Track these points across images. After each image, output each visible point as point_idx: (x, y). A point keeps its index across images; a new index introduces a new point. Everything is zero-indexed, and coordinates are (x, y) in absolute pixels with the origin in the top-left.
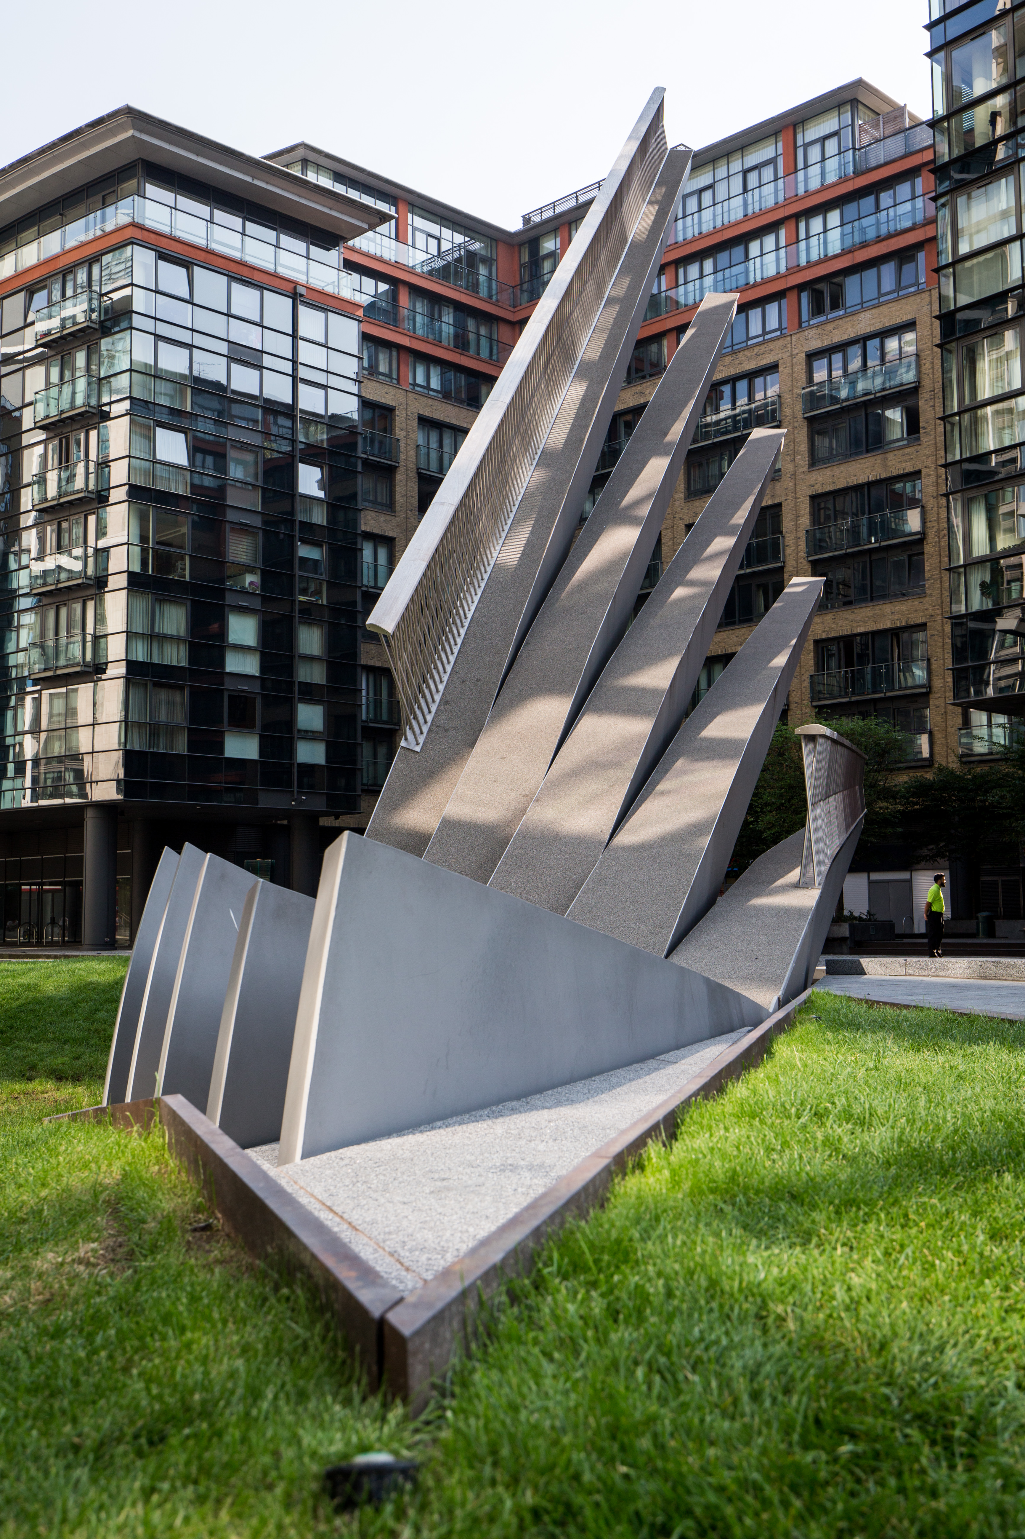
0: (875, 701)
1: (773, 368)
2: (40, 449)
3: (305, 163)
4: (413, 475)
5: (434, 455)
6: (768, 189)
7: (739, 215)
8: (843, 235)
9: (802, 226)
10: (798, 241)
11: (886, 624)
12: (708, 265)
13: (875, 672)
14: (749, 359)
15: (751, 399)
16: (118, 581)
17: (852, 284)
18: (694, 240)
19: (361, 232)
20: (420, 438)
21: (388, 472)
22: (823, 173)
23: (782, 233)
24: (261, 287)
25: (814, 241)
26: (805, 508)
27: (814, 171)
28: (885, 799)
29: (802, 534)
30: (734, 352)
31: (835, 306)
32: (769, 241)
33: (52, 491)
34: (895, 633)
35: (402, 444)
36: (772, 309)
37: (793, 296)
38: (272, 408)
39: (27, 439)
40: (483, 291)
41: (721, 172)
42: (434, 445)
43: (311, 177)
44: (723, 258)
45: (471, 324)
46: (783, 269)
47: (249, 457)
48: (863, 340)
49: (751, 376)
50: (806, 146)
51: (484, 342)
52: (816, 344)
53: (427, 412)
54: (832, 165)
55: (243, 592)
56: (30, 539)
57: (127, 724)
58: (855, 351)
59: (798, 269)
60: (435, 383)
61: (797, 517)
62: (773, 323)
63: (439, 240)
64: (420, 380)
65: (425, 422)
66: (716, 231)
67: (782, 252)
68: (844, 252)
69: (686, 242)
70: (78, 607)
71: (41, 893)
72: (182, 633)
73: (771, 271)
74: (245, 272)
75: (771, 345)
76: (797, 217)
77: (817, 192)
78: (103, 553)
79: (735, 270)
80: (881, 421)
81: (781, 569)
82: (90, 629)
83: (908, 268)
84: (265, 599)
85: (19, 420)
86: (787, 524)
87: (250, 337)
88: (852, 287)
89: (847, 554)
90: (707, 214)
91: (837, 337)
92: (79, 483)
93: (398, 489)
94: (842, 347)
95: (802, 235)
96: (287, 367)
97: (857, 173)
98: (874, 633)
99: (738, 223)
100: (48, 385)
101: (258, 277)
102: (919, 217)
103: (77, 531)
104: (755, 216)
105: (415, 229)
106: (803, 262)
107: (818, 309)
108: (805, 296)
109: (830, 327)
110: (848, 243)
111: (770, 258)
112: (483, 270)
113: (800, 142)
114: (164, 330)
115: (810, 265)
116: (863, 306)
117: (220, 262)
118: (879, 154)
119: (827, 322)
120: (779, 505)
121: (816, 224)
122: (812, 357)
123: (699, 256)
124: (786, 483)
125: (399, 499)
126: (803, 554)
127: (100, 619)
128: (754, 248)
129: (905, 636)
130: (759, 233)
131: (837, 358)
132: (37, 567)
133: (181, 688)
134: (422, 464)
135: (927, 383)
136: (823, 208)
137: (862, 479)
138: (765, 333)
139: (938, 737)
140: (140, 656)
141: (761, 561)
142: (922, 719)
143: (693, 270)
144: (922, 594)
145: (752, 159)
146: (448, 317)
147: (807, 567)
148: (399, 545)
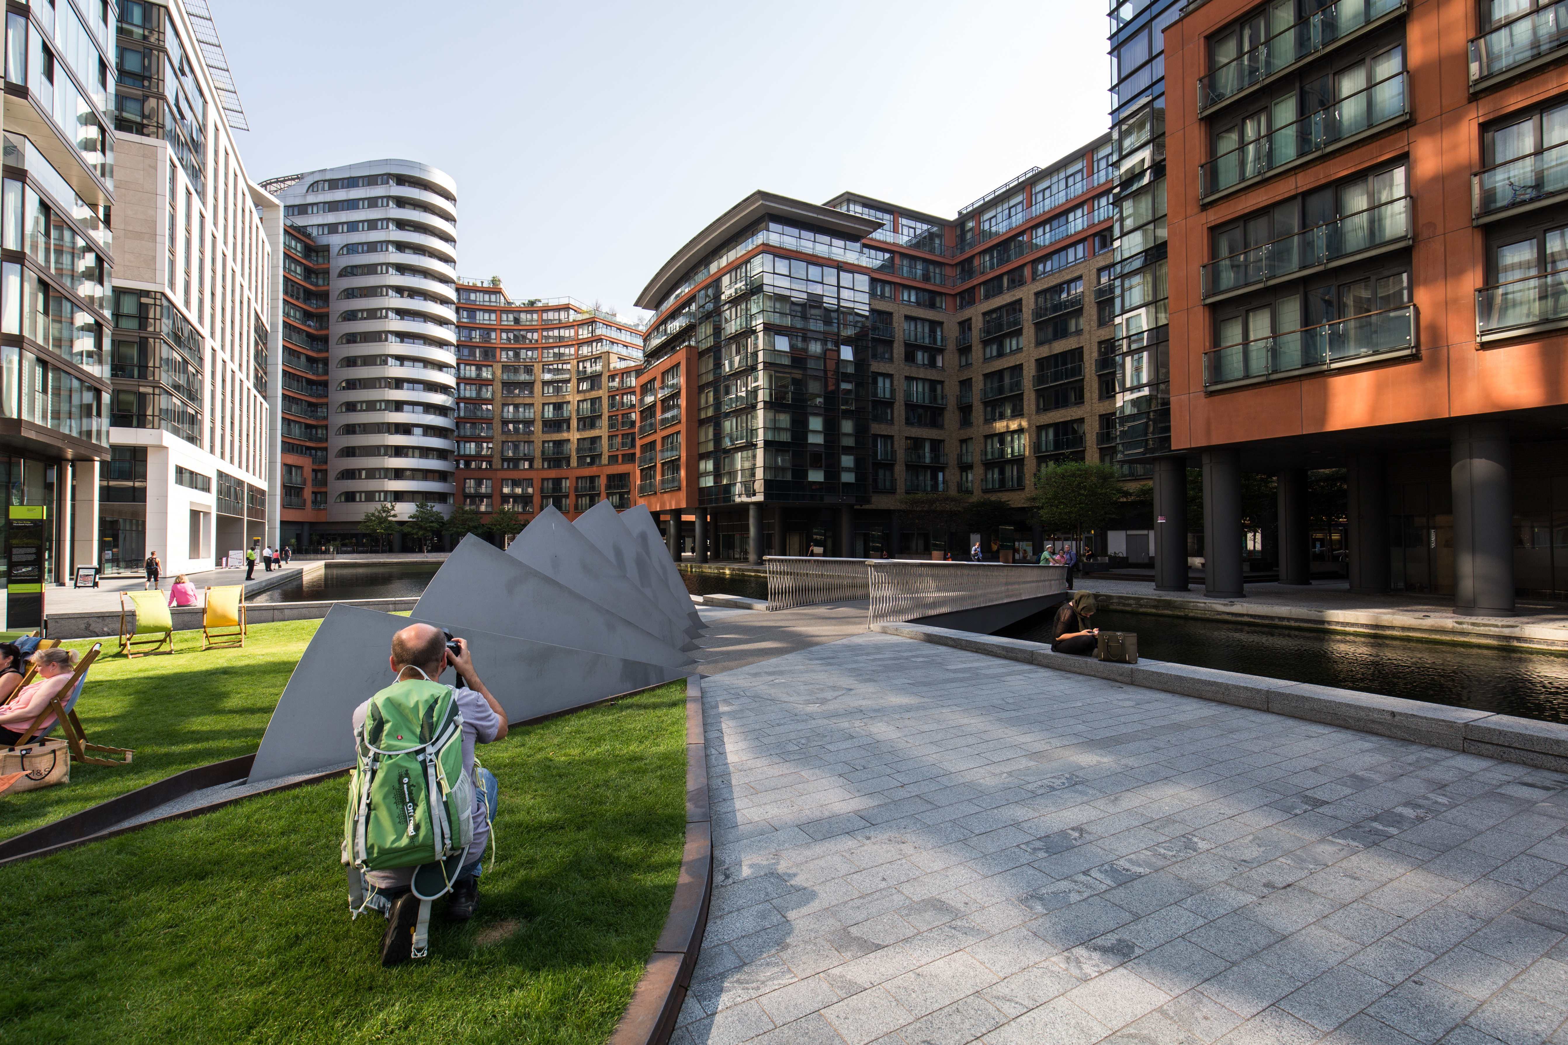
1: (1080, 278)
3: (849, 201)
4: (902, 344)
5: (913, 333)
6: (1078, 186)
7: (1064, 200)
9: (1096, 203)
10: (1093, 211)
12: (1047, 228)
14: (1068, 274)
15: (1068, 294)
16: (761, 405)
18: (1041, 215)
19: (870, 232)
20: (905, 326)
21: (890, 343)
22: (1107, 174)
23: (1086, 207)
24: (822, 266)
25: (1104, 209)
26: (1095, 348)
27: (1103, 173)
29: (1093, 362)
30: (1060, 272)
32: (1079, 213)
35: (896, 330)
36: (1080, 248)
37: (1090, 239)
39: (724, 344)
40: (937, 251)
41: (1055, 179)
42: (913, 328)
43: (852, 208)
44: (1055, 223)
45: (931, 268)
46: (1087, 226)
49: (1069, 282)
51: (938, 276)
52: (1102, 264)
53: (909, 313)
55: (815, 407)
57: (765, 468)
59: (1092, 225)
60: (913, 299)
61: (1091, 352)
62: (1080, 254)
63: (915, 229)
64: (906, 298)
65: (908, 318)
66: (1051, 210)
67: (1087, 217)
69: (1036, 217)
70: (744, 417)
72: (788, 427)
73: (1080, 228)
75: (1079, 266)
76: (1093, 198)
77: (1104, 184)
78: (754, 393)
79: (1061, 229)
81: (1083, 380)
82: (749, 427)
84: (826, 410)
85: (720, 336)
86: (1086, 357)
87: (818, 290)
90: (1047, 202)
91: (1112, 259)
93: (895, 351)
94: (1114, 265)
95: (1096, 207)
96: (835, 301)
99: (1063, 204)
101: (821, 260)
104: (1072, 200)
105: (903, 226)
106: (1098, 221)
107: (1105, 245)
108: (1095, 241)
109: (1109, 254)
111: (1079, 221)
112: (937, 241)
113: (1095, 159)
114: (778, 291)
117: (803, 256)
119: (1108, 252)
120: (1082, 347)
121: (1103, 201)
122: (1100, 270)
123: (1043, 224)
124: (1086, 336)
125: (895, 356)
126: (1095, 371)
127: (754, 422)
128: (1071, 217)
130: (1073, 209)
131: (1113, 270)
133: (787, 451)
134: (907, 338)
138: (1076, 260)
140: (770, 438)
141: (1073, 376)
143: (1040, 231)
145: (1070, 171)
146: (919, 266)
147: (1096, 378)
148: (896, 377)
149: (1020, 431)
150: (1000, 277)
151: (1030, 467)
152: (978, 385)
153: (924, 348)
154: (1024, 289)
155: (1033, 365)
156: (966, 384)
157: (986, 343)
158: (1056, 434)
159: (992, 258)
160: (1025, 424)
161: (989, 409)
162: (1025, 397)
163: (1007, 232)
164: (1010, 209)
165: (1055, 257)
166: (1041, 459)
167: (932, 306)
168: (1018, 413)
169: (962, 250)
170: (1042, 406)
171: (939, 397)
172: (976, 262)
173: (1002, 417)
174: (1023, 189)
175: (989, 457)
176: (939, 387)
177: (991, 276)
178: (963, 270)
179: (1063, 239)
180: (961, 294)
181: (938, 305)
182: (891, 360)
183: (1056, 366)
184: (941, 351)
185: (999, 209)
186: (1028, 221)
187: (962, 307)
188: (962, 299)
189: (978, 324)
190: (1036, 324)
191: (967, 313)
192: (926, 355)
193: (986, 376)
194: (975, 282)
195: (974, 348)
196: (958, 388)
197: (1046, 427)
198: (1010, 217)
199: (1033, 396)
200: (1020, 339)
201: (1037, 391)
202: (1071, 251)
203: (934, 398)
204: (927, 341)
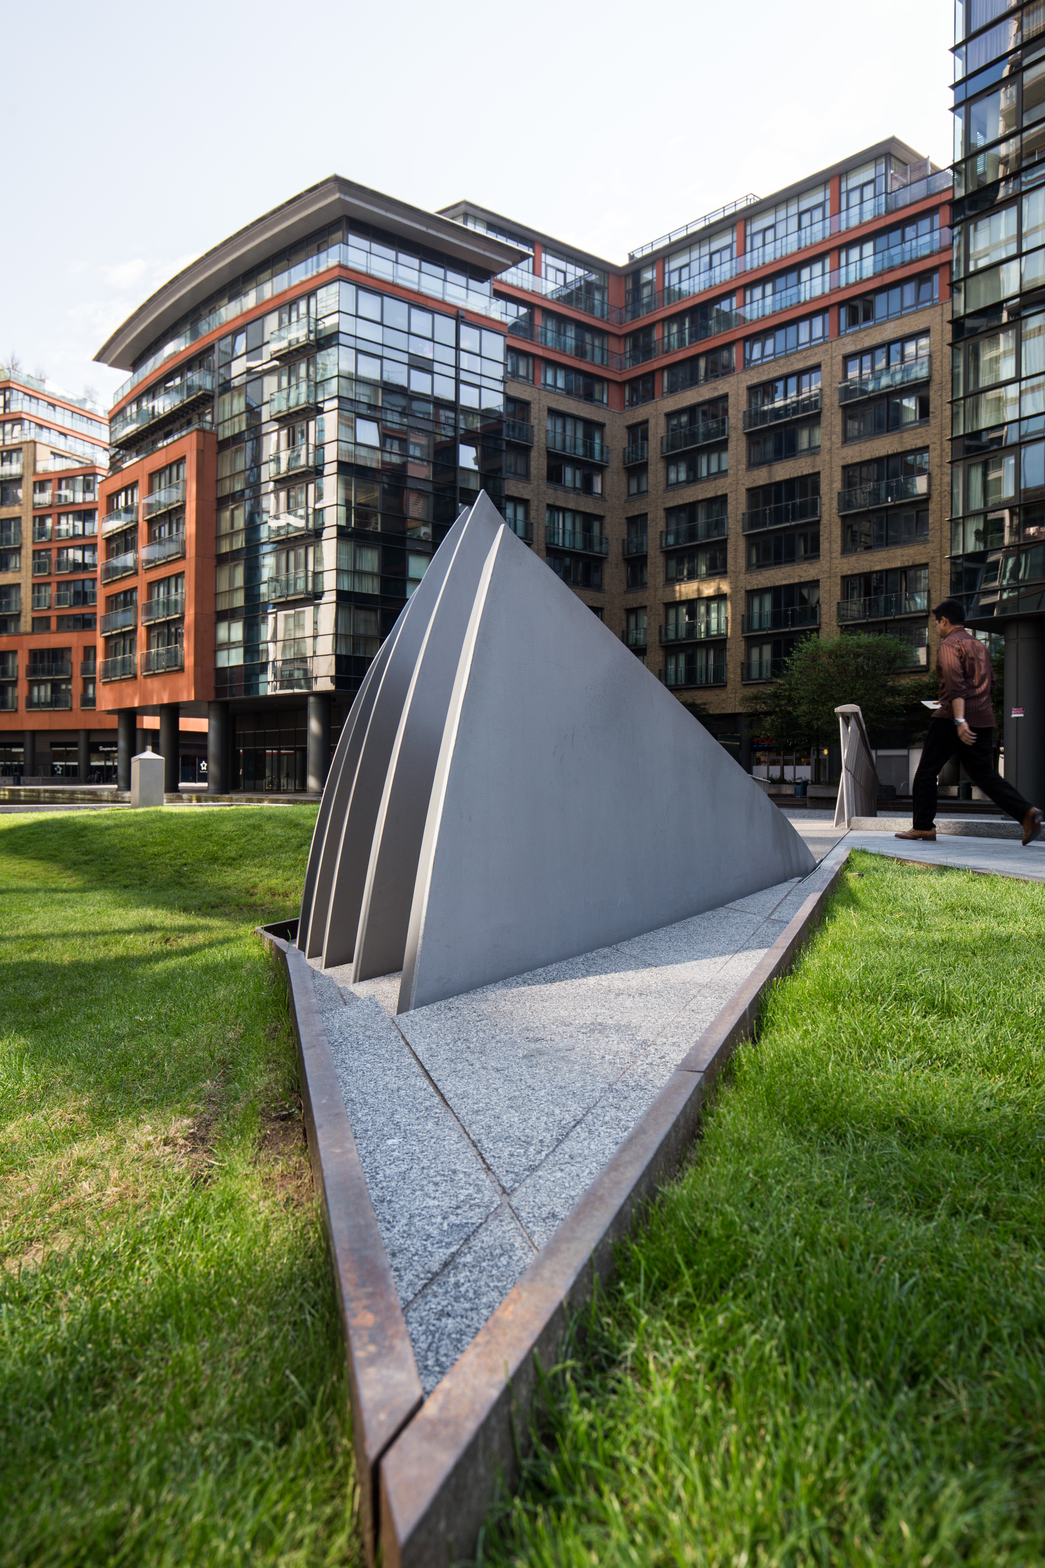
0: (886, 622)
1: (817, 367)
2: (274, 436)
3: (466, 216)
4: (544, 452)
5: (559, 438)
6: (818, 227)
7: (795, 248)
8: (875, 262)
9: (843, 255)
10: (839, 268)
11: (897, 564)
12: (769, 288)
13: (888, 601)
14: (799, 361)
15: (799, 393)
16: (330, 533)
17: (880, 301)
18: (759, 269)
19: (506, 268)
20: (549, 425)
21: (525, 450)
22: (861, 214)
23: (828, 262)
24: (432, 312)
25: (852, 267)
26: (838, 475)
27: (855, 211)
28: (893, 696)
29: (835, 496)
30: (787, 356)
31: (867, 318)
32: (817, 268)
33: (284, 467)
34: (903, 571)
35: (536, 429)
36: (818, 322)
37: (834, 311)
38: (439, 403)
39: (265, 429)
40: (598, 312)
41: (782, 214)
42: (559, 430)
43: (470, 226)
44: (781, 282)
45: (588, 337)
46: (827, 290)
47: (423, 441)
48: (887, 345)
49: (799, 374)
50: (848, 192)
51: (597, 352)
52: (851, 348)
53: (554, 405)
54: (869, 206)
55: (419, 540)
56: (269, 503)
57: (336, 635)
58: (881, 354)
59: (839, 289)
60: (560, 383)
61: (832, 482)
62: (818, 332)
63: (565, 273)
64: (550, 381)
65: (553, 413)
66: (776, 261)
67: (827, 277)
68: (876, 275)
69: (753, 271)
70: (302, 551)
71: (279, 755)
72: (376, 570)
73: (818, 292)
74: (421, 300)
75: (816, 350)
76: (839, 248)
77: (856, 228)
78: (318, 512)
79: (791, 292)
80: (899, 408)
81: (818, 522)
82: (311, 567)
83: (925, 287)
85: (259, 414)
86: (824, 488)
87: (425, 350)
88: (881, 303)
89: (869, 511)
90: (769, 248)
91: (868, 341)
92: (302, 461)
93: (533, 463)
94: (870, 351)
95: (843, 263)
96: (452, 372)
97: (888, 212)
98: (887, 571)
99: (793, 255)
100: (280, 389)
101: (431, 304)
102: (936, 247)
103: (301, 498)
104: (807, 249)
105: (547, 265)
106: (843, 284)
107: (853, 321)
108: (843, 311)
109: (862, 335)
110: (879, 268)
111: (817, 282)
112: (597, 296)
113: (843, 189)
114: (362, 346)
115: (849, 286)
116: (888, 318)
117: (403, 293)
118: (905, 197)
119: (860, 331)
120: (818, 473)
121: (854, 254)
122: (847, 358)
123: (762, 281)
124: (824, 456)
125: (533, 471)
126: (835, 511)
127: (318, 560)
128: (805, 273)
129: (911, 573)
130: (808, 262)
131: (867, 359)
132: (274, 524)
133: (375, 610)
134: (550, 445)
135: (936, 377)
136: (859, 242)
137: (883, 453)
138: (811, 340)
139: (934, 649)
140: (346, 587)
141: (804, 516)
142: (921, 635)
143: (757, 292)
144: (926, 542)
145: (806, 204)
146: (571, 332)
147: (838, 521)
148: (533, 505)
149: (720, 597)
150: (695, 359)
151: (735, 653)
152: (657, 523)
153: (575, 463)
154: (732, 379)
155: (743, 497)
156: (637, 522)
157: (670, 460)
158: (776, 604)
159: (681, 331)
160: (725, 588)
161: (673, 563)
162: (730, 546)
163: (706, 291)
164: (711, 255)
165: (780, 334)
166: (752, 641)
167: (589, 397)
168: (718, 570)
169: (635, 315)
170: (754, 560)
171: (596, 540)
172: (656, 334)
173: (692, 576)
174: (733, 226)
175: (672, 635)
176: (596, 526)
177: (681, 356)
178: (635, 347)
179: (792, 308)
180: (632, 382)
181: (597, 396)
182: (526, 476)
183: (778, 500)
184: (600, 469)
185: (695, 254)
186: (739, 276)
187: (632, 404)
188: (634, 390)
189: (658, 430)
190: (748, 435)
191: (642, 412)
192: (578, 474)
193: (669, 511)
194: (656, 365)
195: (651, 468)
196: (624, 528)
197: (760, 592)
198: (711, 267)
199: (742, 544)
200: (724, 456)
201: (748, 537)
202: (804, 327)
203: (588, 541)
204: (580, 451)
